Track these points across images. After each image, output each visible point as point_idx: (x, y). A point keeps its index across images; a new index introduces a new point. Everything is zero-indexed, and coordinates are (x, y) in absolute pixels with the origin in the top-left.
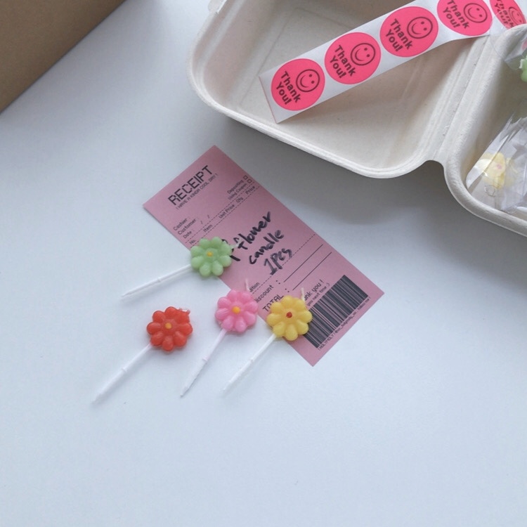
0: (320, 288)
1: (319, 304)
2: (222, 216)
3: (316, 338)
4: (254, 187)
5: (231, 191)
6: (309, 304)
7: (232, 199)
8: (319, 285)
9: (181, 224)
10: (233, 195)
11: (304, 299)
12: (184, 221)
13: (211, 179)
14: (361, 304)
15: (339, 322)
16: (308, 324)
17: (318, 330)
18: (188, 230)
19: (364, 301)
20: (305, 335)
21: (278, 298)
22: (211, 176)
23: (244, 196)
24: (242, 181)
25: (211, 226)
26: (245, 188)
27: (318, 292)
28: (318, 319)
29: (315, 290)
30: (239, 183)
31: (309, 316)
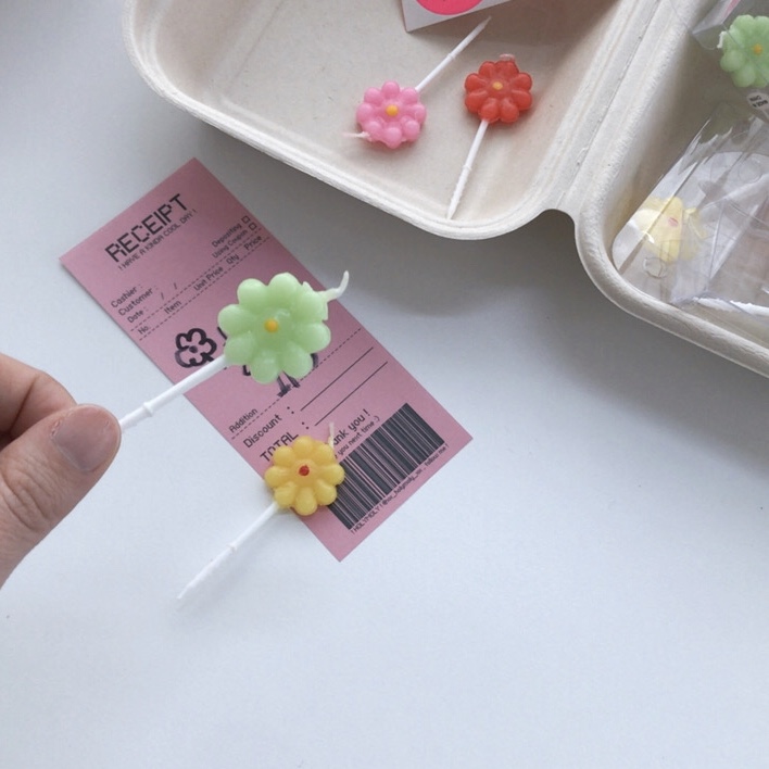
0: (363, 425)
1: (359, 453)
2: (199, 286)
3: (348, 512)
4: (259, 238)
5: (219, 242)
6: (342, 452)
7: (221, 257)
8: (361, 419)
9: (125, 297)
10: (222, 251)
11: (332, 442)
12: (132, 292)
13: (185, 219)
14: (431, 457)
15: (391, 485)
16: (338, 487)
17: (354, 499)
18: (136, 309)
19: (437, 451)
20: (331, 507)
21: (288, 438)
22: (183, 213)
23: (241, 252)
24: (239, 226)
25: (178, 303)
26: (244, 238)
27: (359, 431)
28: (354, 479)
29: (354, 426)
30: (235, 229)
31: (339, 474)
